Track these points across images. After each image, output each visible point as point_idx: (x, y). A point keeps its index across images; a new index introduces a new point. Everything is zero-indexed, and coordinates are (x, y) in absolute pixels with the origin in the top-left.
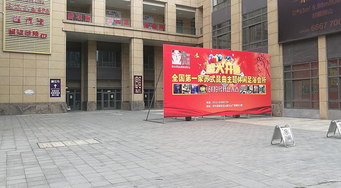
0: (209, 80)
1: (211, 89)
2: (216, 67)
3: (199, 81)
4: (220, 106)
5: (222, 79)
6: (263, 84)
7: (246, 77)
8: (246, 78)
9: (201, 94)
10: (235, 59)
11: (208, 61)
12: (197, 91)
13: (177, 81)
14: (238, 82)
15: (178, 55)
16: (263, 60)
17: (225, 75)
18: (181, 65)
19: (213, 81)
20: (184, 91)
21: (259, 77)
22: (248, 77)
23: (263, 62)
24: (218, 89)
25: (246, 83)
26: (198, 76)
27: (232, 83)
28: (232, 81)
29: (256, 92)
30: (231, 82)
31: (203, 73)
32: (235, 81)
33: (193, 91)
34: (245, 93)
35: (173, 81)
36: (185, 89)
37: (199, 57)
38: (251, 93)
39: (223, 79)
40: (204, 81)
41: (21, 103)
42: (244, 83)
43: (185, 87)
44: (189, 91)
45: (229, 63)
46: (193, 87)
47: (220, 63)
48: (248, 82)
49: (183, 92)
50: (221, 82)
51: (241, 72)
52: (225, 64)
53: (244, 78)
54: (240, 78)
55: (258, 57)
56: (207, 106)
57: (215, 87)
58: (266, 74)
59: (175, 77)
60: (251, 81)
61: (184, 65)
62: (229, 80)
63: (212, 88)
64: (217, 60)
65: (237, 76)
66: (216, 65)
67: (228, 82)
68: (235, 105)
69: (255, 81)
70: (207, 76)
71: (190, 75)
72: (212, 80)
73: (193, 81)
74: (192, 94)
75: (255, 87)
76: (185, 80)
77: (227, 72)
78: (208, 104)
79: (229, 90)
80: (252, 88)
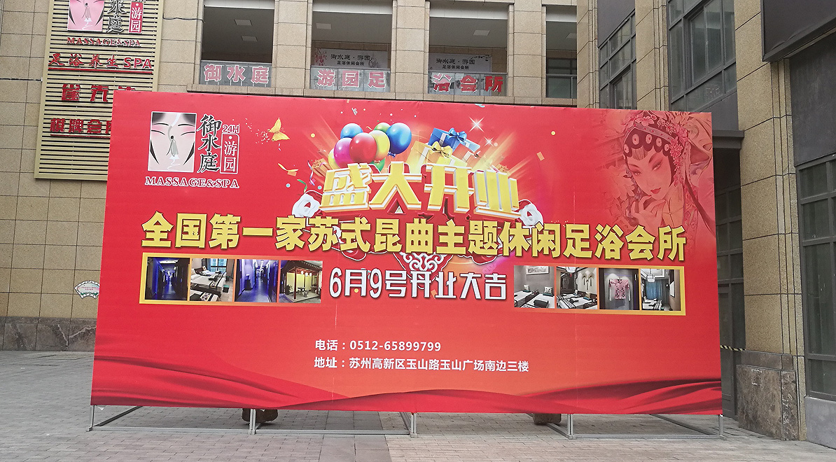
0: (332, 239)
1: (342, 282)
2: (377, 179)
3: (279, 246)
4: (388, 363)
5: (409, 237)
6: (665, 261)
7: (556, 227)
8: (552, 232)
9: (286, 304)
10: (489, 142)
11: (331, 156)
12: (270, 289)
13: (168, 244)
14: (500, 251)
15: (177, 132)
16: (664, 142)
17: (424, 216)
18: (194, 175)
19: (354, 246)
20: (196, 287)
21: (640, 230)
22: (569, 227)
23: (666, 153)
24: (384, 285)
25: (556, 254)
26: (280, 220)
27: (468, 254)
28: (466, 243)
29: (619, 303)
30: (462, 250)
31: (303, 207)
32: (486, 246)
33: (245, 287)
34: (545, 305)
35: (145, 243)
36: (203, 281)
37: (285, 137)
38: (585, 306)
39: (416, 237)
40: (307, 244)
41: (67, 320)
42: (543, 258)
43: (206, 272)
44: (226, 290)
45: (449, 162)
46: (247, 270)
47: (397, 165)
48: (567, 253)
49: (191, 292)
50: (403, 249)
51: (522, 205)
52: (428, 168)
53: (541, 232)
54: (519, 231)
55: (635, 132)
56: (319, 362)
57: (364, 272)
58: (686, 213)
59: (156, 228)
60: (587, 245)
61: (208, 175)
62: (451, 239)
63: (348, 278)
64: (384, 147)
65: (495, 224)
66: (375, 171)
67: (440, 249)
68: (479, 365)
69: (611, 246)
70: (323, 221)
71: (238, 219)
72: (349, 241)
73: (248, 246)
74: (239, 304)
75: (612, 277)
76: (208, 237)
77: (440, 202)
78: (326, 354)
79: (446, 287)
80: (596, 281)
